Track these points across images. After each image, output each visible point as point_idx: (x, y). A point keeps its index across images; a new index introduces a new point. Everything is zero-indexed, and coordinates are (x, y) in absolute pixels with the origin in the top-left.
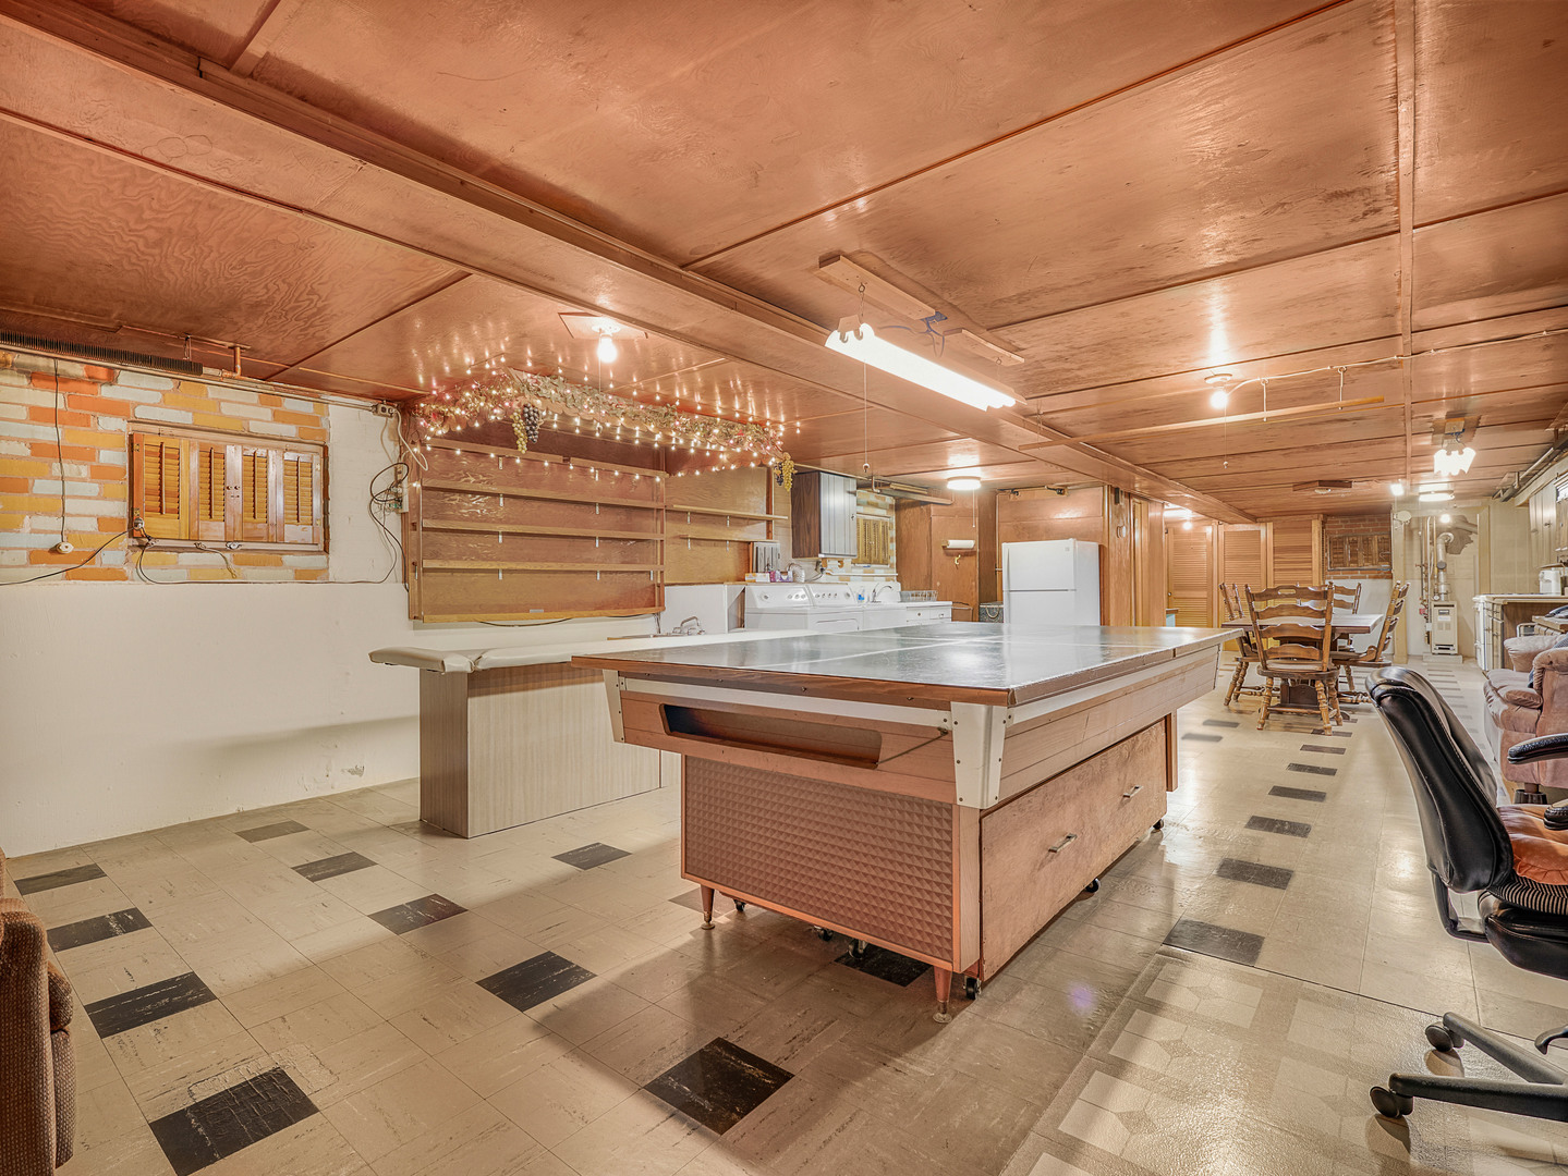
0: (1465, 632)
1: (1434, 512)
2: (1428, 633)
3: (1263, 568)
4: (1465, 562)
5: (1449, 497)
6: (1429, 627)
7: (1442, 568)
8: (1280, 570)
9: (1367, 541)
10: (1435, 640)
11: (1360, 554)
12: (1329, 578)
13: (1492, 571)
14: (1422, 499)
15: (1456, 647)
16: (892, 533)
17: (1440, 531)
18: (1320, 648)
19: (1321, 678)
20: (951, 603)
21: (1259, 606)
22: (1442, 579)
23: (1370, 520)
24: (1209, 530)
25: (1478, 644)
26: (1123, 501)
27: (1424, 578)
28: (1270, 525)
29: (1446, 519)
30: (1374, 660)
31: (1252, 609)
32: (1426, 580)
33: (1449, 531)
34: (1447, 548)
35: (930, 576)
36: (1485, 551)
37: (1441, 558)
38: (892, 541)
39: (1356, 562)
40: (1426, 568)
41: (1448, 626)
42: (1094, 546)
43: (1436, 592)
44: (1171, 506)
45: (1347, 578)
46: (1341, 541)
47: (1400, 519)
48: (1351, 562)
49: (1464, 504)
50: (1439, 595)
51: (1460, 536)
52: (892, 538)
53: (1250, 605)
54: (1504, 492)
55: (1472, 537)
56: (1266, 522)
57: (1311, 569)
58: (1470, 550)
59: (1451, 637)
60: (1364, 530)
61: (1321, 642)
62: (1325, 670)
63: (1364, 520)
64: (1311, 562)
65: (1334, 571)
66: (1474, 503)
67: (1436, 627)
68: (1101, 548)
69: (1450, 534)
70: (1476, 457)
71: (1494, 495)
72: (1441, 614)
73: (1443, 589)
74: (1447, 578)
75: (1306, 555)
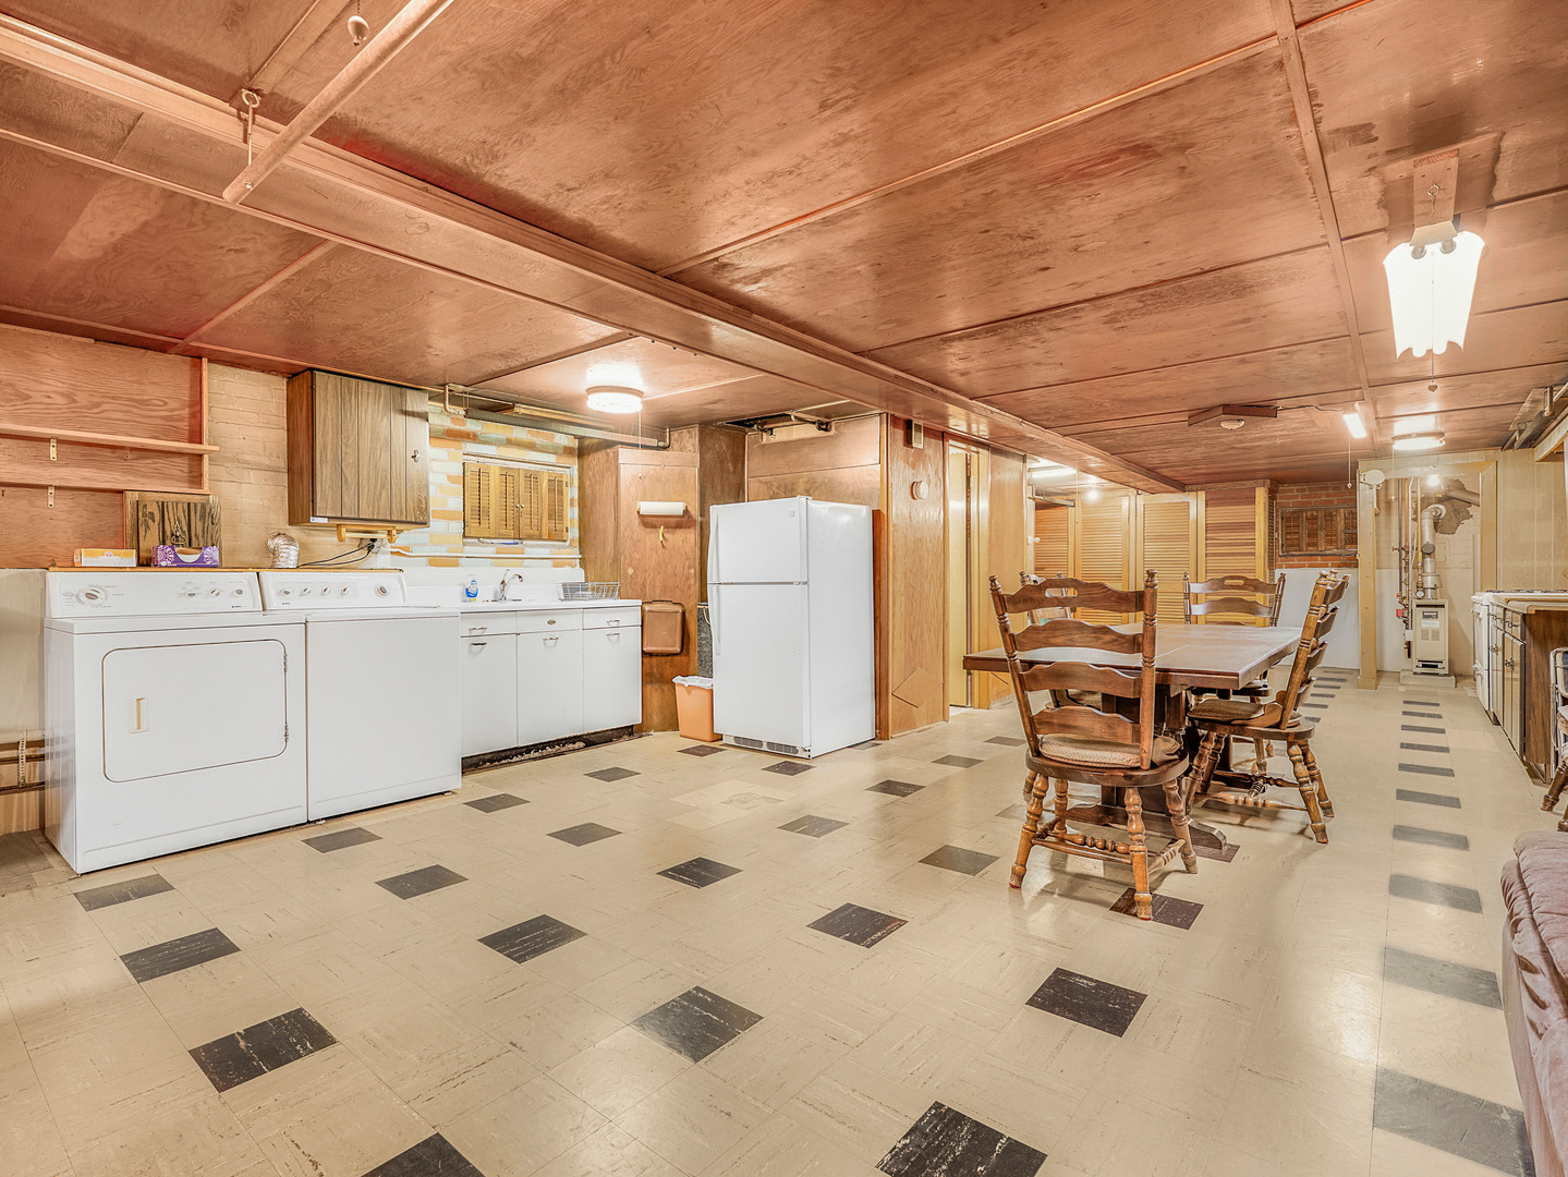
0: (1459, 643)
1: (1416, 471)
2: (1409, 644)
3: (1193, 553)
4: (1461, 546)
5: (1436, 443)
6: (1409, 635)
7: (1428, 552)
8: (1215, 555)
9: (1330, 517)
10: (1418, 653)
11: (1322, 534)
12: (1281, 567)
13: (1500, 557)
14: (1398, 446)
15: (1446, 664)
16: (572, 493)
17: (1426, 501)
18: (1136, 719)
19: (1138, 784)
20: (639, 602)
21: (1018, 622)
22: (1429, 567)
23: (1334, 488)
24: (1125, 503)
25: (1478, 665)
26: (919, 441)
27: (1404, 567)
28: (1202, 495)
29: (1434, 482)
30: (1277, 726)
31: (1005, 629)
32: (1407, 569)
33: (1440, 501)
34: (1436, 526)
35: (616, 560)
36: (1491, 529)
37: (1428, 538)
38: (572, 505)
39: (1315, 545)
40: (1407, 553)
41: (1436, 635)
42: (864, 513)
43: (1421, 587)
44: (1043, 462)
45: (1304, 566)
46: (1296, 516)
47: (1370, 480)
48: (1309, 545)
49: (1459, 458)
50: (1424, 590)
51: (1455, 506)
52: (572, 500)
53: (1001, 619)
54: (1520, 434)
55: (1472, 510)
56: (1197, 490)
57: (1254, 554)
58: (1469, 529)
59: (1438, 650)
60: (1326, 502)
61: (1136, 703)
62: (1146, 765)
63: (1327, 488)
64: (1254, 544)
65: (1286, 556)
66: (1475, 457)
67: (1419, 635)
68: (877, 517)
69: (1441, 507)
70: (1486, 252)
71: (1504, 443)
72: (1425, 617)
73: (1429, 582)
74: (1436, 566)
75: (1248, 535)
